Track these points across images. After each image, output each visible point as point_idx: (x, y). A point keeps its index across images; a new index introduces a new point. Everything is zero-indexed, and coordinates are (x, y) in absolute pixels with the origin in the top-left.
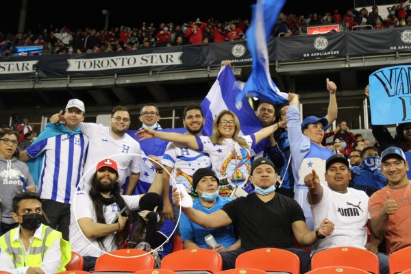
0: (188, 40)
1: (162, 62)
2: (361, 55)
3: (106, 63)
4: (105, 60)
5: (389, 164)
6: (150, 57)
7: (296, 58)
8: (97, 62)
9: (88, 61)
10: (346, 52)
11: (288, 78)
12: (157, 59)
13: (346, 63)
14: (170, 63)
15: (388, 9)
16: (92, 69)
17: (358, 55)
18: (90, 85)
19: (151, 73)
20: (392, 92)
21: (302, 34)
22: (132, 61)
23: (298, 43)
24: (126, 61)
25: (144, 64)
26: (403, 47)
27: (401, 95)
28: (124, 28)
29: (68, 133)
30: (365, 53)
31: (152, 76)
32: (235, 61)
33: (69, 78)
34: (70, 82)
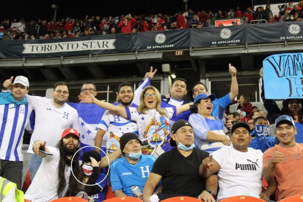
0: (120, 30)
1: (99, 47)
2: (258, 44)
3: (54, 48)
4: (53, 45)
5: (282, 128)
6: (90, 43)
7: (206, 45)
8: (47, 47)
9: (40, 46)
10: (245, 41)
11: (199, 61)
12: (95, 45)
13: (245, 50)
14: (105, 48)
15: (279, 6)
16: (43, 52)
17: (255, 43)
18: (41, 64)
19: (90, 55)
20: (281, 74)
21: (211, 26)
22: (75, 46)
23: (208, 34)
24: (70, 46)
25: (85, 48)
26: (290, 38)
27: (288, 76)
28: (69, 20)
29: (15, 103)
30: (260, 41)
31: (91, 58)
32: (158, 47)
33: (24, 59)
34: (25, 62)
